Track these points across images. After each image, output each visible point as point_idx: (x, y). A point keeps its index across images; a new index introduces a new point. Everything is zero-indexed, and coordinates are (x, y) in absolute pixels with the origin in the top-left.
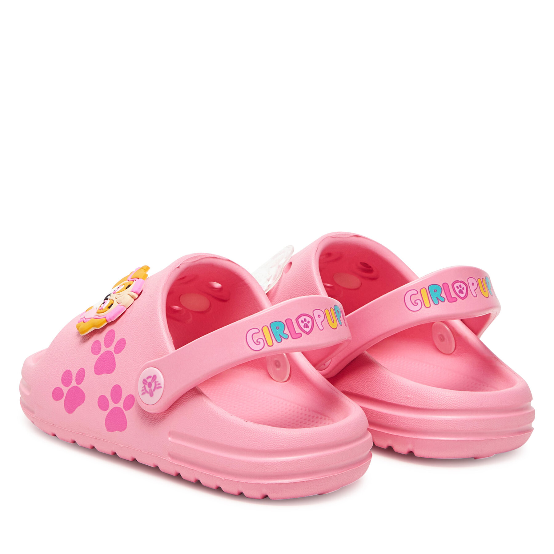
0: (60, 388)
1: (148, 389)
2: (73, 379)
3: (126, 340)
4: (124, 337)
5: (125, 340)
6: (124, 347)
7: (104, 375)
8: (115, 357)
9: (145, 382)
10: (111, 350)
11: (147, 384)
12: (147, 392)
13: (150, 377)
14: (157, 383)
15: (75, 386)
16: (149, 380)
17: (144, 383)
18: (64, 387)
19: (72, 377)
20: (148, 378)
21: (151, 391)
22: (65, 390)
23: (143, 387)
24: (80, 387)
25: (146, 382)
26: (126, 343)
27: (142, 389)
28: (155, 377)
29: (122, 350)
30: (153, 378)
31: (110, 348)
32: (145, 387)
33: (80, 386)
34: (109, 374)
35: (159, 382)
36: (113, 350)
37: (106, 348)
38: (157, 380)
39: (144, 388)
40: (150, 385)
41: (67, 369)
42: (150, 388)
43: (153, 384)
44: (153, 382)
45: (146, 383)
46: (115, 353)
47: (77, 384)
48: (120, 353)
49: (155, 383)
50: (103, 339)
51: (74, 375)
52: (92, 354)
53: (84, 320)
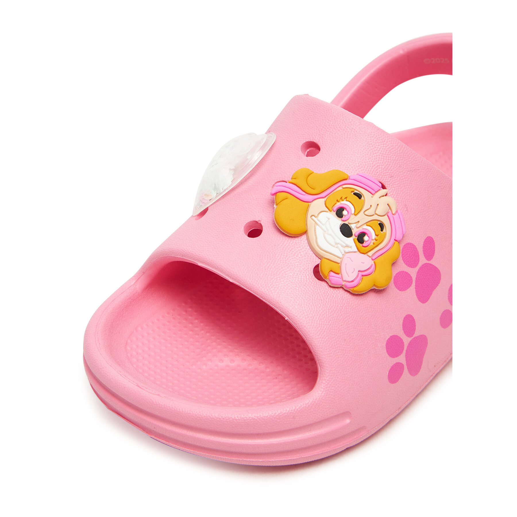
2: (402, 339)
4: (426, 236)
5: (430, 237)
8: (433, 264)
10: (423, 264)
15: (410, 342)
19: (400, 338)
22: (402, 358)
24: (417, 335)
31: (419, 263)
33: (417, 333)
37: (415, 269)
41: (387, 339)
47: (410, 336)
48: (435, 254)
50: (404, 264)
51: (401, 334)
52: (403, 292)
53: (364, 274)
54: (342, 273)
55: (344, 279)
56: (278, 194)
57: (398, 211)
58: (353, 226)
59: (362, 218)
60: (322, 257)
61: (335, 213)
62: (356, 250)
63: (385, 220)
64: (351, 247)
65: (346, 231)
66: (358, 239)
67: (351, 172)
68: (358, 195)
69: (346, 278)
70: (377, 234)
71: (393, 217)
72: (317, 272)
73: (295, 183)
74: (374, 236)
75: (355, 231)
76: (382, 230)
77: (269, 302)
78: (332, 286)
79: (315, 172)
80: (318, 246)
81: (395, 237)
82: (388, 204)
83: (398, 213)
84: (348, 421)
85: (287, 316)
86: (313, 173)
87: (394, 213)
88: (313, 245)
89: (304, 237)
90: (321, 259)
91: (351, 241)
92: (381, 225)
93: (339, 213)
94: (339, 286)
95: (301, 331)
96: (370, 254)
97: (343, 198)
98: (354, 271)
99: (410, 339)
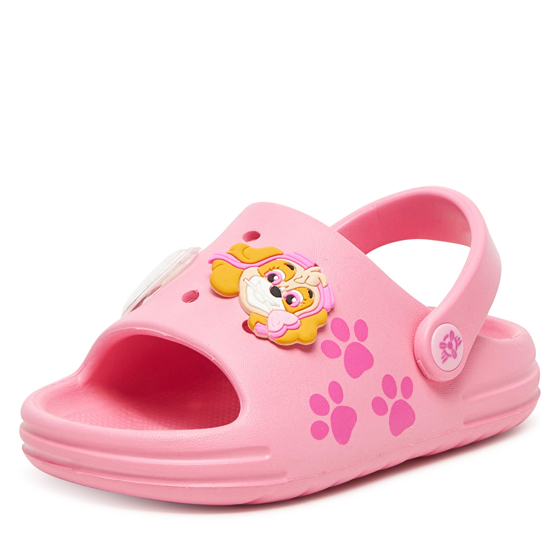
0: (318, 422)
1: (449, 351)
2: (328, 401)
3: (364, 320)
4: (358, 318)
5: (362, 321)
6: (367, 328)
7: (365, 373)
8: (364, 345)
9: (443, 346)
10: (353, 342)
11: (447, 346)
12: (450, 356)
13: (446, 337)
14: (457, 339)
15: (336, 408)
16: (448, 341)
17: (441, 348)
18: (323, 417)
19: (326, 400)
20: (445, 339)
21: (453, 352)
22: (327, 419)
23: (442, 354)
24: (344, 405)
25: (445, 344)
26: (366, 322)
27: (441, 356)
28: (452, 333)
29: (367, 333)
30: (451, 336)
31: (350, 339)
32: (445, 351)
33: (344, 403)
34: (370, 369)
35: (458, 337)
36: (356, 339)
37: (345, 343)
38: (455, 336)
39: (444, 354)
40: (450, 346)
41: (311, 395)
42: (452, 350)
43: (454, 343)
44: (452, 341)
45: (445, 346)
46: (362, 341)
47: (337, 403)
48: (368, 338)
49: (455, 340)
50: (333, 335)
51: (327, 396)
52: (331, 359)
53: (288, 327)
54: (268, 325)
55: (270, 329)
56: (214, 261)
57: (329, 286)
58: (282, 289)
59: (292, 284)
60: (251, 312)
61: (267, 278)
62: (284, 309)
63: (314, 290)
64: (279, 306)
65: (276, 292)
66: (286, 301)
67: (287, 250)
68: (291, 267)
69: (271, 328)
70: (305, 298)
71: (323, 290)
72: (245, 325)
73: (232, 253)
74: (302, 300)
75: (284, 294)
76: (311, 297)
77: (198, 346)
78: (259, 336)
79: (251, 247)
80: (248, 303)
81: (324, 305)
82: (319, 278)
83: (329, 288)
84: (267, 457)
85: (214, 356)
86: (249, 247)
87: (324, 286)
88: (243, 302)
89: (236, 299)
90: (249, 315)
91: (279, 301)
92: (310, 292)
93: (271, 278)
94: (266, 337)
95: (226, 369)
96: (298, 313)
97: (275, 267)
98: (279, 323)
99: (336, 405)
